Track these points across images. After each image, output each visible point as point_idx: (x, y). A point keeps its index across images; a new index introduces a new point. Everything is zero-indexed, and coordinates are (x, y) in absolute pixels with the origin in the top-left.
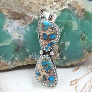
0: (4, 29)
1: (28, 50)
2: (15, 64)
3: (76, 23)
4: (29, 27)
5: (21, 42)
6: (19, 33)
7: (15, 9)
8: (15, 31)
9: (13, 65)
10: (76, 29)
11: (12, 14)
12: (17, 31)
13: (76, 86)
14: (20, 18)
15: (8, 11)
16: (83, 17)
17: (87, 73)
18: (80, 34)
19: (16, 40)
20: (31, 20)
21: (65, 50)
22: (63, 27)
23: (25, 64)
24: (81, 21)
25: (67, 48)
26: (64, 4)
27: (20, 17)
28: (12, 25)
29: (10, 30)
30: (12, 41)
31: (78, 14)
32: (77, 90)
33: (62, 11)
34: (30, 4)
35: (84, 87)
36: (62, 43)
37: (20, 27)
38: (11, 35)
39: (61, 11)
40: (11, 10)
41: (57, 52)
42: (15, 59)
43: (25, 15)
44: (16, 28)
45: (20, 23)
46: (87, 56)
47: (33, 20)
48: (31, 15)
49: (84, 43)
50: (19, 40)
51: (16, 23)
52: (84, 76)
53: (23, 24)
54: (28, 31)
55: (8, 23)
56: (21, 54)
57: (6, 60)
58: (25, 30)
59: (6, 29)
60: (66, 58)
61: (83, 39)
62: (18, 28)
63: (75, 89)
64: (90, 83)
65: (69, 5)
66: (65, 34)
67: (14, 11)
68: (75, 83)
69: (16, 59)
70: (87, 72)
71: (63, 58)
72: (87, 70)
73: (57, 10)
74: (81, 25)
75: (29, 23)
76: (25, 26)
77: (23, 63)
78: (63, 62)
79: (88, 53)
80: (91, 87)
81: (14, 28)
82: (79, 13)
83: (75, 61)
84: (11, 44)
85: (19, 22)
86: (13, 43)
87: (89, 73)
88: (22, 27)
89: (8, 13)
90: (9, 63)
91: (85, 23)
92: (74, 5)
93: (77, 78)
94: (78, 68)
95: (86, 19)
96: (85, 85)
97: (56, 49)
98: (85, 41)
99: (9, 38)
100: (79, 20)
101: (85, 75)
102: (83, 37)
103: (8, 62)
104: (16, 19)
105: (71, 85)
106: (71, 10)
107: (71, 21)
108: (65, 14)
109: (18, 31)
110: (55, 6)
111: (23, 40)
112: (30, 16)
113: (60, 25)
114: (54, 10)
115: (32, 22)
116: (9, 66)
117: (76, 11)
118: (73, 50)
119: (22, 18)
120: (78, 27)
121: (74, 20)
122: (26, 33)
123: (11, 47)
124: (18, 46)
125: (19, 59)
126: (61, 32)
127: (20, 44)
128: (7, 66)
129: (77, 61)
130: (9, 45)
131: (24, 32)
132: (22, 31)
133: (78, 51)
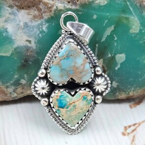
2: (21, 91)
3: (136, 19)
4: (47, 25)
5: (32, 52)
6: (28, 34)
8: (20, 31)
9: (17, 94)
10: (138, 31)
12: (24, 31)
14: (29, 7)
19: (22, 47)
20: (51, 11)
21: (116, 69)
22: (113, 26)
25: (119, 66)
27: (30, 4)
28: (14, 19)
29: (10, 28)
30: (15, 49)
31: (142, 2)
36: (110, 55)
37: (29, 24)
38: (13, 38)
42: (21, 82)
43: (40, 1)
44: (22, 24)
45: (30, 17)
47: (55, 11)
48: (52, 2)
50: (28, 49)
51: (23, 16)
53: (35, 17)
54: (44, 32)
55: (7, 15)
56: (33, 73)
57: (3, 83)
58: (39, 30)
59: (4, 26)
60: (117, 84)
62: (26, 25)
66: (116, 39)
69: (23, 82)
75: (46, 16)
76: (39, 22)
81: (18, 24)
83: (133, 91)
84: (12, 54)
85: (28, 14)
88: (33, 24)
99: (9, 43)
103: (7, 87)
104: (23, 8)
107: (127, 16)
108: (117, 1)
109: (26, 30)
111: (34, 48)
112: (48, 3)
113: (106, 22)
115: (52, 15)
116: (9, 95)
118: (131, 71)
119: (34, 6)
120: (142, 28)
121: (134, 14)
122: (40, 35)
123: (13, 60)
124: (26, 59)
125: (27, 82)
126: (109, 34)
127: (30, 56)
128: (6, 94)
129: (139, 91)
130: (9, 56)
131: (37, 34)
132: (33, 30)
133: (140, 73)
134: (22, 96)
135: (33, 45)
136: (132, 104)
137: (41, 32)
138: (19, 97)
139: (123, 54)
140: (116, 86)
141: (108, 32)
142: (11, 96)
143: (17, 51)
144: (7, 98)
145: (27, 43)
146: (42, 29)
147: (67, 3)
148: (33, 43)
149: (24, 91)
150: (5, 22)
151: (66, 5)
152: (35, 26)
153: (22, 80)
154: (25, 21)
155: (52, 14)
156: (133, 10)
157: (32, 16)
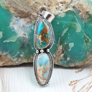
0: (11, 26)
1: (33, 48)
2: (21, 61)
3: (79, 25)
4: (34, 26)
5: (26, 40)
6: (24, 31)
7: (21, 8)
8: (21, 29)
9: (19, 62)
10: (80, 31)
11: (19, 13)
13: (75, 86)
14: (25, 17)
15: (14, 9)
16: (87, 20)
17: (90, 75)
18: (84, 36)
19: (21, 37)
20: (36, 19)
21: (69, 50)
22: (67, 28)
23: (30, 62)
24: (85, 24)
25: (71, 49)
26: (69, 6)
28: (18, 23)
29: (16, 28)
30: (18, 38)
31: (83, 16)
32: (74, 90)
33: (67, 13)
34: (36, 4)
35: (83, 88)
36: (66, 43)
37: (25, 26)
38: (17, 32)
39: (65, 13)
40: (17, 8)
41: (60, 52)
43: (31, 14)
44: (21, 25)
46: (90, 58)
49: (88, 46)
50: (24, 38)
51: (22, 22)
53: (28, 22)
54: (33, 30)
55: (14, 21)
57: (11, 56)
60: (69, 59)
61: (86, 42)
63: (73, 89)
64: (89, 85)
65: (74, 7)
66: (69, 35)
67: (20, 9)
68: (75, 84)
69: (22, 56)
71: (67, 58)
73: (62, 12)
74: (85, 27)
76: (30, 25)
77: (28, 60)
78: (67, 63)
79: (91, 56)
80: (89, 89)
82: (84, 15)
83: (78, 63)
86: (18, 40)
88: (27, 26)
89: (15, 11)
90: (15, 60)
91: (89, 25)
92: (79, 8)
93: (78, 79)
94: (82, 70)
95: (90, 22)
96: (84, 87)
97: (60, 50)
98: (88, 44)
99: (15, 35)
100: (83, 22)
101: (86, 77)
102: (86, 39)
103: (13, 58)
104: (22, 18)
105: (70, 85)
106: (75, 13)
107: (75, 23)
108: (70, 15)
109: (23, 28)
110: (60, 7)
111: (27, 38)
112: (35, 15)
113: (64, 26)
114: (59, 12)
116: (14, 62)
117: (81, 14)
118: (77, 52)
119: (28, 17)
120: (82, 30)
121: (78, 22)
123: (17, 44)
124: (23, 44)
125: (24, 56)
126: (65, 33)
127: (25, 42)
129: (81, 63)
130: (15, 42)
131: (29, 31)
132: (27, 29)
133: (81, 53)
134: (21, 63)
135: (27, 37)
136: (77, 70)
137: (31, 30)
138: (19, 64)
139: (73, 43)
140: (69, 60)
141: (65, 31)
143: (19, 39)
144: (13, 64)
145: (24, 35)
146: (31, 28)
148: (27, 35)
150: (13, 24)
152: (28, 27)
153: (21, 55)
154: (23, 24)
157: (26, 22)
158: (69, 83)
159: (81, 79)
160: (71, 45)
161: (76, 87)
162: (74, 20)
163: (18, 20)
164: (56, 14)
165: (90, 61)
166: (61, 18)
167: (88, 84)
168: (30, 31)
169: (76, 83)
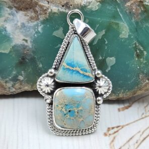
1: (41, 66)
2: (19, 86)
3: (126, 25)
4: (42, 26)
5: (28, 50)
6: (25, 34)
8: (18, 31)
9: (16, 89)
10: (127, 37)
12: (21, 31)
13: (114, 138)
14: (27, 9)
16: (139, 16)
17: (143, 116)
18: (134, 46)
19: (19, 46)
20: (46, 14)
21: (107, 71)
22: (104, 31)
24: (137, 23)
25: (109, 69)
27: (28, 6)
28: (13, 20)
30: (13, 47)
31: (132, 9)
32: (113, 146)
33: (102, 2)
35: (129, 141)
36: (101, 58)
37: (26, 24)
38: (11, 36)
39: (99, 2)
42: (19, 78)
43: (36, 4)
44: (19, 24)
45: (27, 18)
46: (146, 86)
47: (50, 13)
48: (47, 5)
49: (141, 63)
50: (24, 47)
51: (21, 17)
52: (134, 122)
53: (32, 18)
54: (40, 32)
56: (29, 70)
57: (3, 78)
58: (35, 30)
59: (3, 25)
61: (138, 56)
62: (23, 25)
63: (111, 144)
64: (141, 136)
66: (106, 42)
68: (115, 132)
69: (21, 78)
70: (143, 114)
72: (144, 111)
74: (136, 29)
75: (42, 18)
76: (35, 23)
77: (32, 86)
79: (147, 81)
80: (140, 143)
81: (16, 24)
82: (134, 7)
83: (123, 93)
84: (10, 51)
85: (25, 15)
86: (14, 51)
87: (146, 117)
88: (29, 25)
91: (144, 26)
93: (121, 124)
94: (129, 106)
95: (145, 20)
96: (131, 139)
98: (142, 60)
99: (7, 41)
100: (133, 20)
101: (137, 121)
102: (138, 51)
103: (6, 82)
104: (21, 10)
105: (105, 135)
106: (119, 2)
108: (108, 7)
109: (23, 30)
111: (31, 47)
112: (43, 6)
113: (97, 26)
116: (8, 90)
117: (128, 4)
118: (121, 74)
119: (31, 8)
120: (131, 34)
121: (124, 20)
122: (36, 35)
123: (11, 58)
124: (23, 57)
125: (25, 78)
126: (100, 38)
127: (26, 54)
128: (5, 89)
129: (128, 93)
130: (7, 53)
132: (29, 30)
133: (129, 76)
134: (19, 91)
135: (29, 44)
136: (121, 106)
137: (36, 33)
138: (17, 92)
139: (113, 58)
141: (99, 36)
142: (9, 91)
143: (15, 49)
144: (6, 92)
145: (24, 42)
146: (37, 29)
147: (61, 6)
148: (29, 42)
149: (22, 87)
150: (5, 21)
151: (60, 9)
152: (30, 27)
154: (22, 22)
155: (47, 16)
156: (123, 16)
157: (29, 18)
158: (105, 130)
159: (127, 123)
160: (111, 61)
161: (116, 138)
162: (115, 16)
163: (13, 14)
164: (82, 4)
165: (145, 91)
166: (92, 11)
167: (139, 134)
168: (34, 35)
169: (117, 131)
